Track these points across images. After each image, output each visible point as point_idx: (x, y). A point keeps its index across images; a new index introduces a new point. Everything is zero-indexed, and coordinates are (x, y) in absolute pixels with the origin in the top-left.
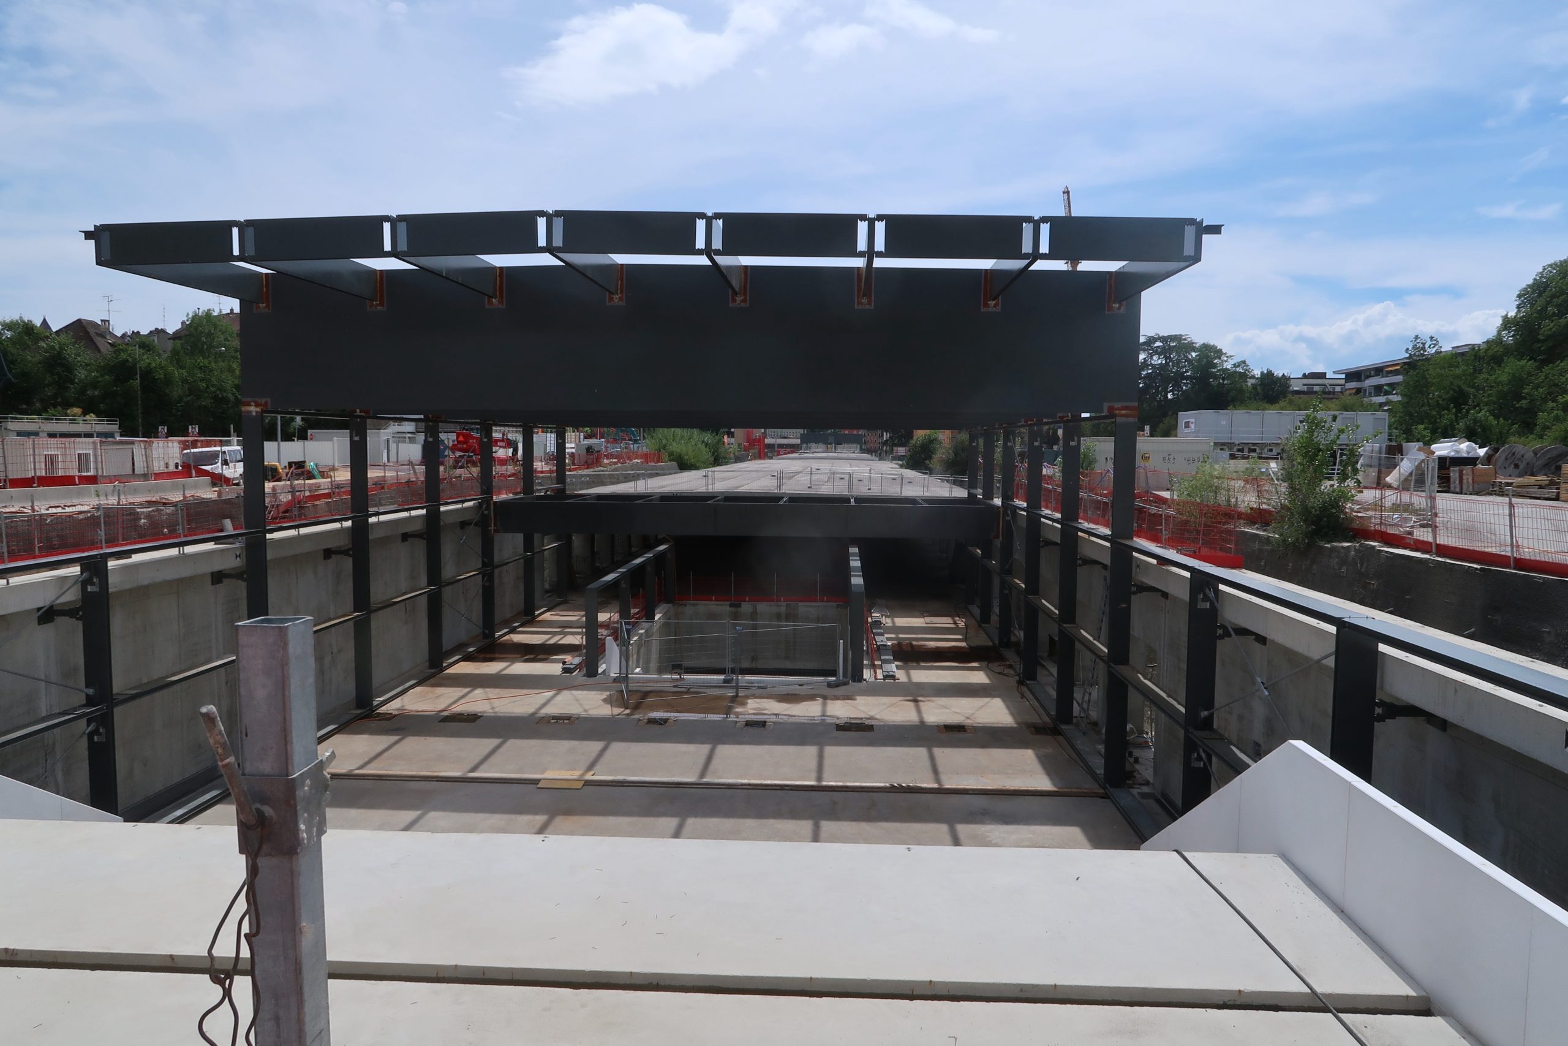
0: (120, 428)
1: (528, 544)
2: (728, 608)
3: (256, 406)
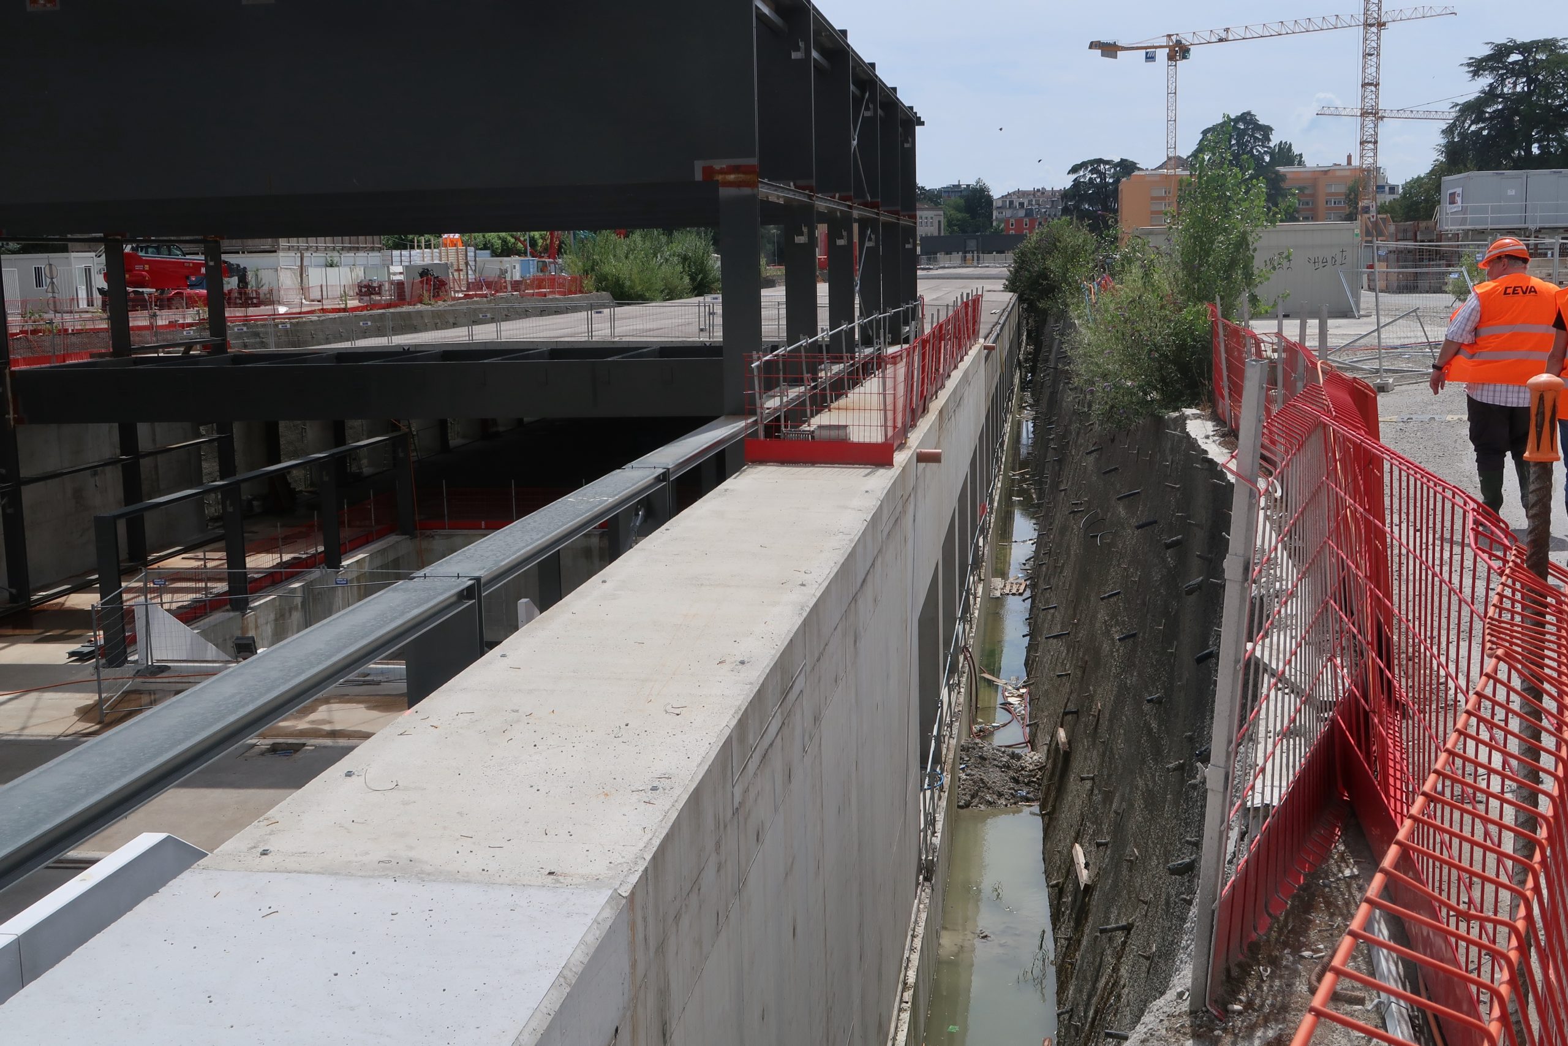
1: (128, 442)
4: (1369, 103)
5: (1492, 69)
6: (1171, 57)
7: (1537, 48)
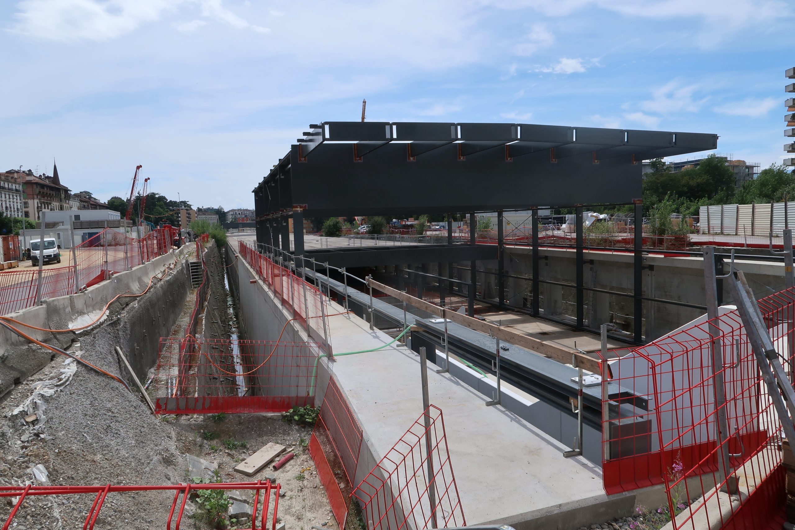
3: (301, 208)
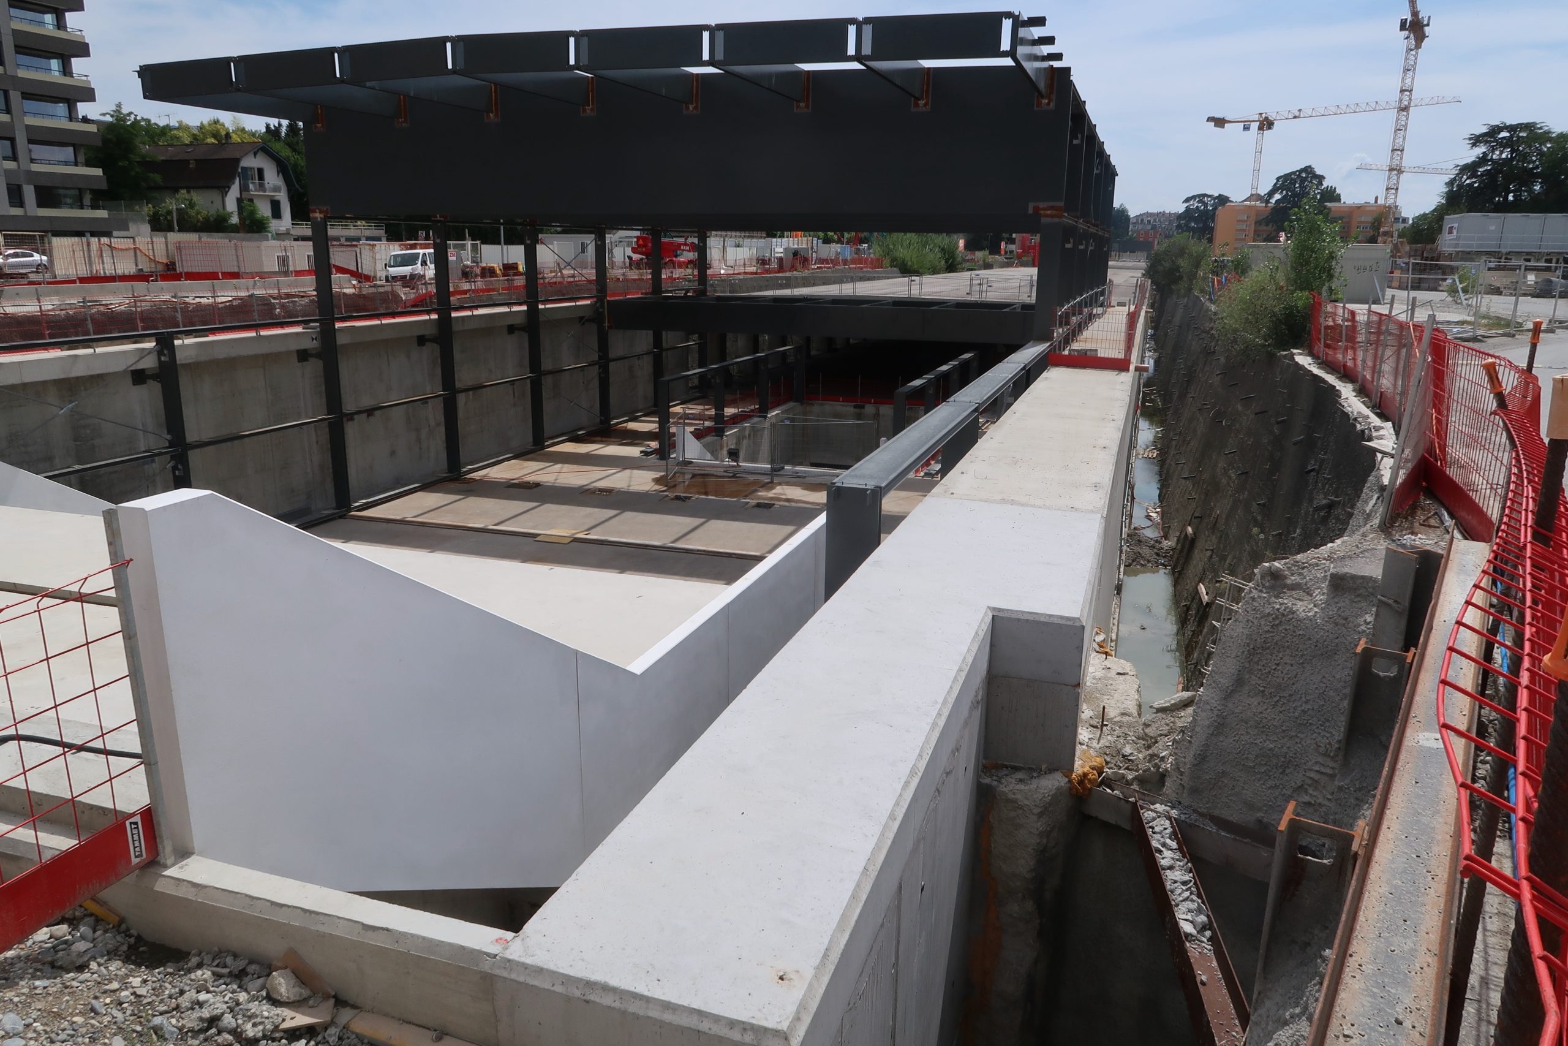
0: (386, 233)
1: (657, 341)
2: (852, 409)
4: (1396, 162)
5: (1486, 142)
6: (1261, 128)
7: (1521, 128)
